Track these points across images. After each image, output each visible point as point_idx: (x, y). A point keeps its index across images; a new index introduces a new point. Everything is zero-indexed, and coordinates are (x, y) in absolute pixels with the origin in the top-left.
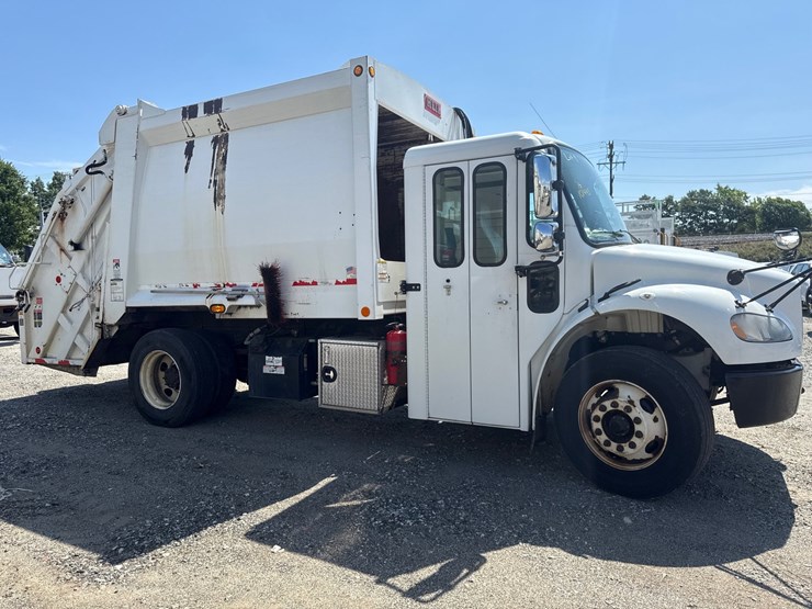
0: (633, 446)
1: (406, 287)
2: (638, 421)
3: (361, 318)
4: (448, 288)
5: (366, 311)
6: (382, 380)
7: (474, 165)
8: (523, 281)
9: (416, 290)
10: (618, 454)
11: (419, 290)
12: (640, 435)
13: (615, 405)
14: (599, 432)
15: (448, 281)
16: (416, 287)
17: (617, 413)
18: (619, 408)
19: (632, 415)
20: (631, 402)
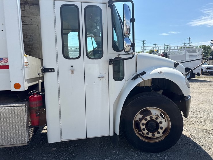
0: (159, 133)
1: (45, 70)
2: (161, 123)
3: (13, 90)
4: (72, 71)
5: (17, 86)
6: (28, 124)
7: (84, 5)
8: (111, 67)
9: (51, 71)
10: (147, 136)
11: (54, 71)
12: (161, 128)
13: (151, 117)
14: (144, 130)
15: (72, 66)
16: (52, 70)
17: (152, 120)
18: (153, 119)
19: (158, 121)
20: (157, 115)
